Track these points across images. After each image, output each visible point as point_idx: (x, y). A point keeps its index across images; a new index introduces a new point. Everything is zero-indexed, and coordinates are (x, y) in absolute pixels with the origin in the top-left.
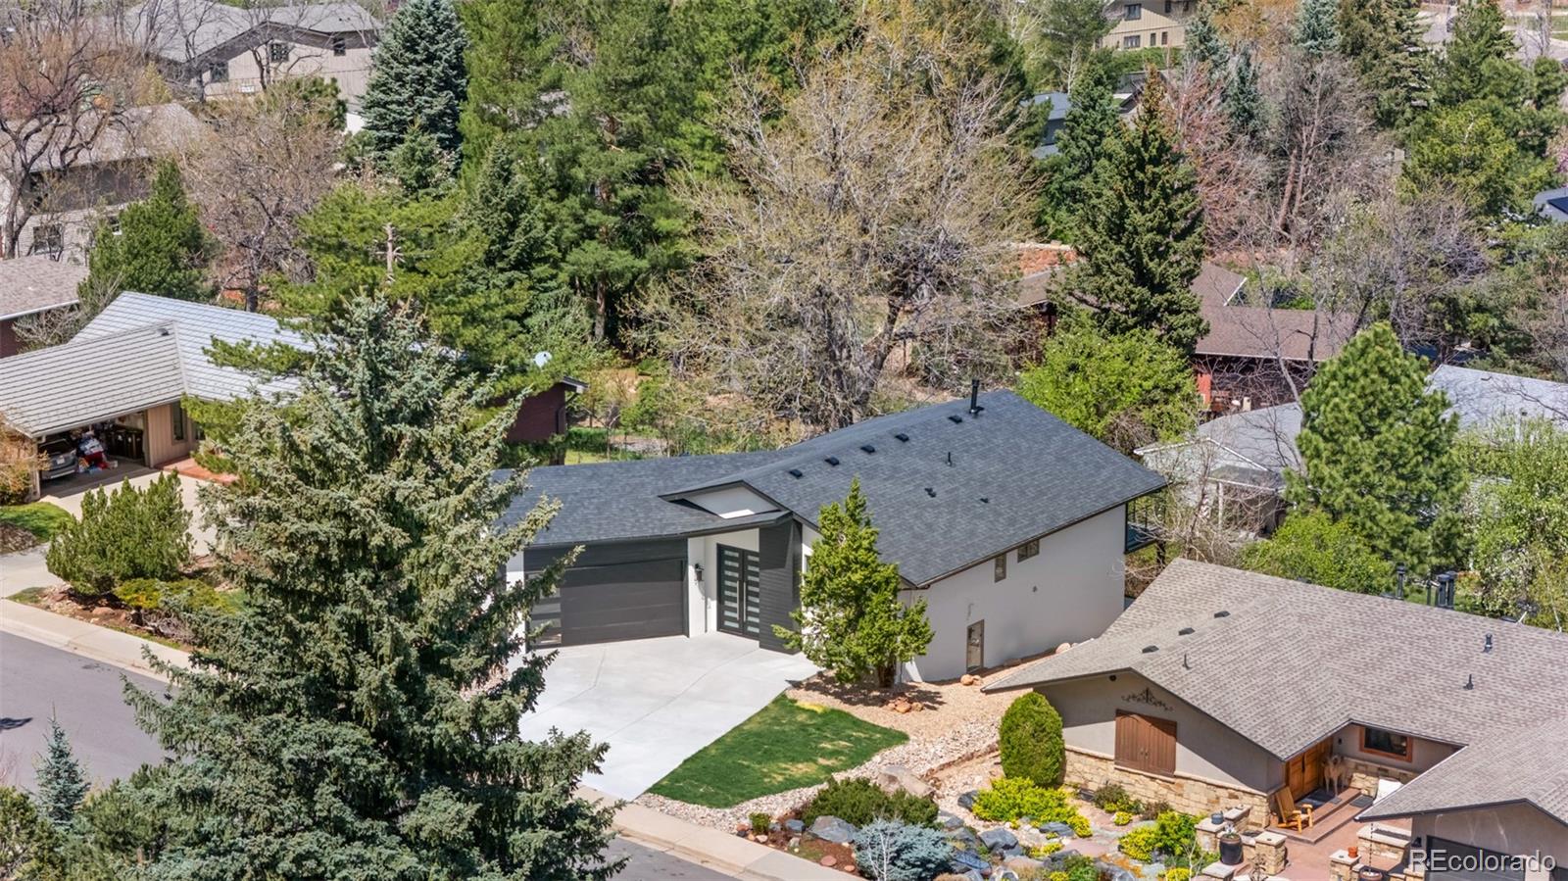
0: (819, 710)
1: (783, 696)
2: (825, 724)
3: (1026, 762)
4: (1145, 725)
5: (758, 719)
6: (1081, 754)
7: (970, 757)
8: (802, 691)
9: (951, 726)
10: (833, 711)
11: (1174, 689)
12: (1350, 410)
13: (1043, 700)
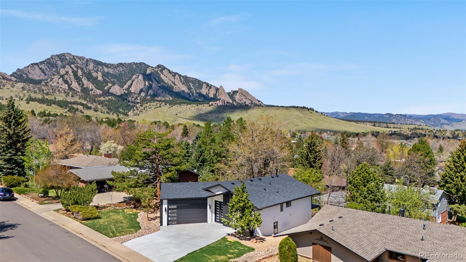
0: (232, 241)
1: (224, 237)
2: (233, 245)
3: (286, 258)
4: (321, 248)
5: (216, 243)
6: (302, 256)
7: (272, 256)
8: (230, 236)
9: (267, 247)
10: (236, 242)
11: (330, 236)
12: (360, 180)
13: (291, 239)
